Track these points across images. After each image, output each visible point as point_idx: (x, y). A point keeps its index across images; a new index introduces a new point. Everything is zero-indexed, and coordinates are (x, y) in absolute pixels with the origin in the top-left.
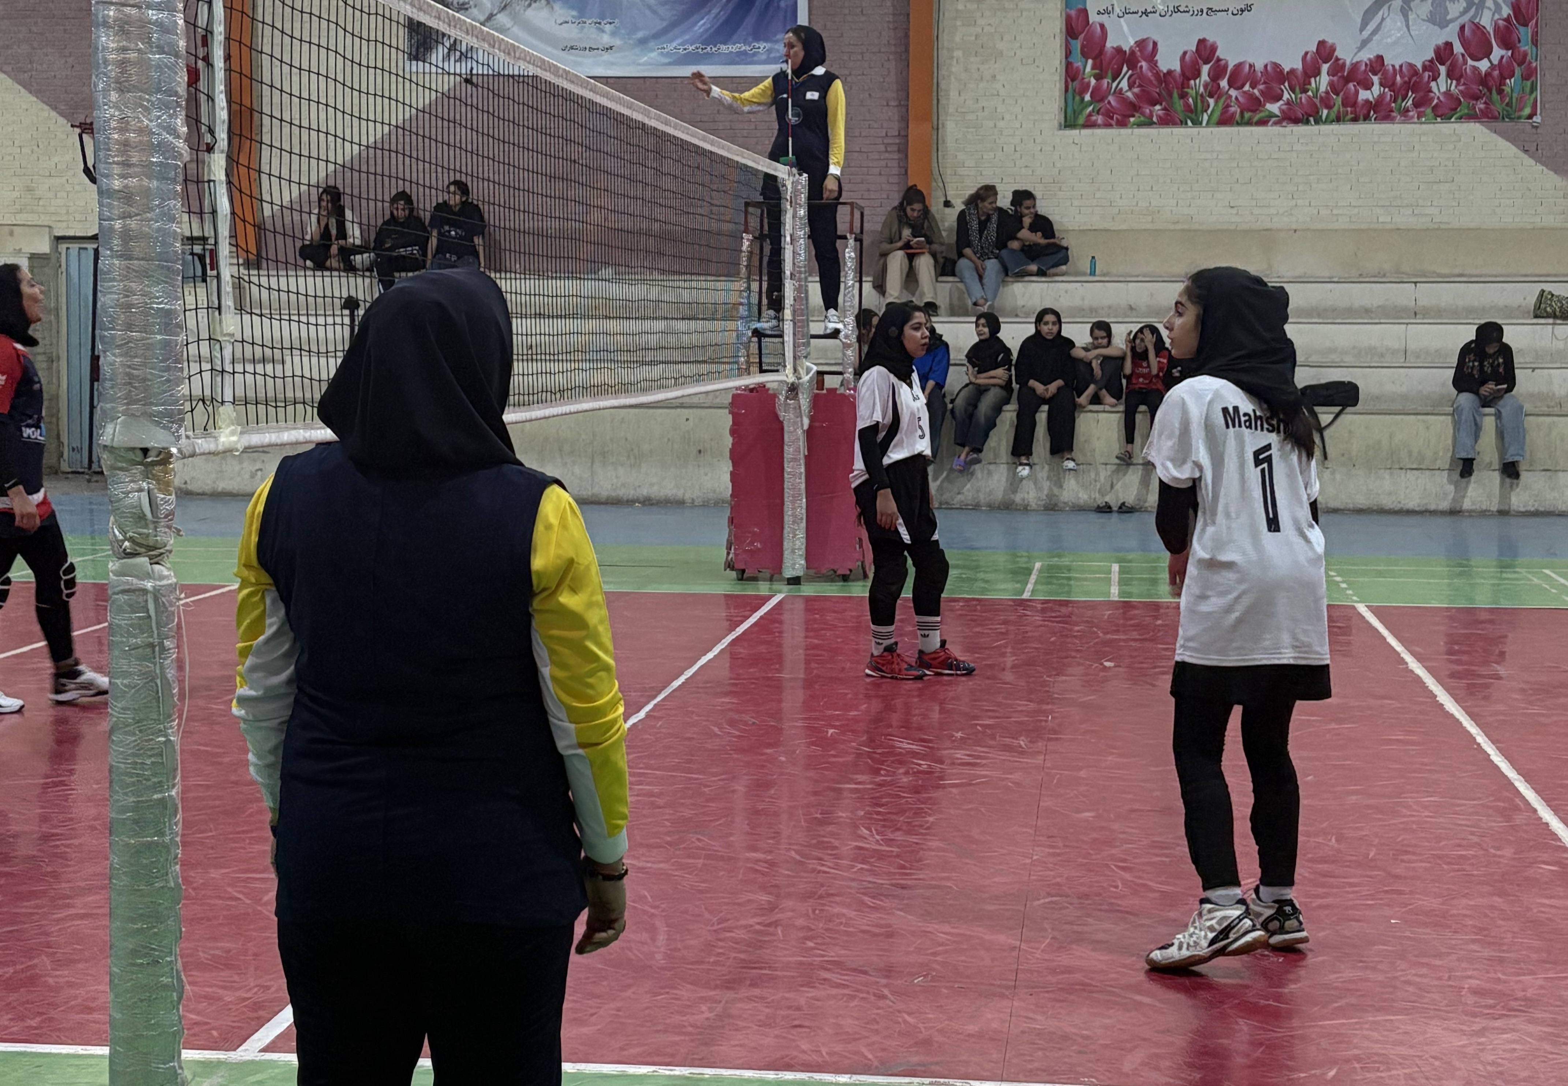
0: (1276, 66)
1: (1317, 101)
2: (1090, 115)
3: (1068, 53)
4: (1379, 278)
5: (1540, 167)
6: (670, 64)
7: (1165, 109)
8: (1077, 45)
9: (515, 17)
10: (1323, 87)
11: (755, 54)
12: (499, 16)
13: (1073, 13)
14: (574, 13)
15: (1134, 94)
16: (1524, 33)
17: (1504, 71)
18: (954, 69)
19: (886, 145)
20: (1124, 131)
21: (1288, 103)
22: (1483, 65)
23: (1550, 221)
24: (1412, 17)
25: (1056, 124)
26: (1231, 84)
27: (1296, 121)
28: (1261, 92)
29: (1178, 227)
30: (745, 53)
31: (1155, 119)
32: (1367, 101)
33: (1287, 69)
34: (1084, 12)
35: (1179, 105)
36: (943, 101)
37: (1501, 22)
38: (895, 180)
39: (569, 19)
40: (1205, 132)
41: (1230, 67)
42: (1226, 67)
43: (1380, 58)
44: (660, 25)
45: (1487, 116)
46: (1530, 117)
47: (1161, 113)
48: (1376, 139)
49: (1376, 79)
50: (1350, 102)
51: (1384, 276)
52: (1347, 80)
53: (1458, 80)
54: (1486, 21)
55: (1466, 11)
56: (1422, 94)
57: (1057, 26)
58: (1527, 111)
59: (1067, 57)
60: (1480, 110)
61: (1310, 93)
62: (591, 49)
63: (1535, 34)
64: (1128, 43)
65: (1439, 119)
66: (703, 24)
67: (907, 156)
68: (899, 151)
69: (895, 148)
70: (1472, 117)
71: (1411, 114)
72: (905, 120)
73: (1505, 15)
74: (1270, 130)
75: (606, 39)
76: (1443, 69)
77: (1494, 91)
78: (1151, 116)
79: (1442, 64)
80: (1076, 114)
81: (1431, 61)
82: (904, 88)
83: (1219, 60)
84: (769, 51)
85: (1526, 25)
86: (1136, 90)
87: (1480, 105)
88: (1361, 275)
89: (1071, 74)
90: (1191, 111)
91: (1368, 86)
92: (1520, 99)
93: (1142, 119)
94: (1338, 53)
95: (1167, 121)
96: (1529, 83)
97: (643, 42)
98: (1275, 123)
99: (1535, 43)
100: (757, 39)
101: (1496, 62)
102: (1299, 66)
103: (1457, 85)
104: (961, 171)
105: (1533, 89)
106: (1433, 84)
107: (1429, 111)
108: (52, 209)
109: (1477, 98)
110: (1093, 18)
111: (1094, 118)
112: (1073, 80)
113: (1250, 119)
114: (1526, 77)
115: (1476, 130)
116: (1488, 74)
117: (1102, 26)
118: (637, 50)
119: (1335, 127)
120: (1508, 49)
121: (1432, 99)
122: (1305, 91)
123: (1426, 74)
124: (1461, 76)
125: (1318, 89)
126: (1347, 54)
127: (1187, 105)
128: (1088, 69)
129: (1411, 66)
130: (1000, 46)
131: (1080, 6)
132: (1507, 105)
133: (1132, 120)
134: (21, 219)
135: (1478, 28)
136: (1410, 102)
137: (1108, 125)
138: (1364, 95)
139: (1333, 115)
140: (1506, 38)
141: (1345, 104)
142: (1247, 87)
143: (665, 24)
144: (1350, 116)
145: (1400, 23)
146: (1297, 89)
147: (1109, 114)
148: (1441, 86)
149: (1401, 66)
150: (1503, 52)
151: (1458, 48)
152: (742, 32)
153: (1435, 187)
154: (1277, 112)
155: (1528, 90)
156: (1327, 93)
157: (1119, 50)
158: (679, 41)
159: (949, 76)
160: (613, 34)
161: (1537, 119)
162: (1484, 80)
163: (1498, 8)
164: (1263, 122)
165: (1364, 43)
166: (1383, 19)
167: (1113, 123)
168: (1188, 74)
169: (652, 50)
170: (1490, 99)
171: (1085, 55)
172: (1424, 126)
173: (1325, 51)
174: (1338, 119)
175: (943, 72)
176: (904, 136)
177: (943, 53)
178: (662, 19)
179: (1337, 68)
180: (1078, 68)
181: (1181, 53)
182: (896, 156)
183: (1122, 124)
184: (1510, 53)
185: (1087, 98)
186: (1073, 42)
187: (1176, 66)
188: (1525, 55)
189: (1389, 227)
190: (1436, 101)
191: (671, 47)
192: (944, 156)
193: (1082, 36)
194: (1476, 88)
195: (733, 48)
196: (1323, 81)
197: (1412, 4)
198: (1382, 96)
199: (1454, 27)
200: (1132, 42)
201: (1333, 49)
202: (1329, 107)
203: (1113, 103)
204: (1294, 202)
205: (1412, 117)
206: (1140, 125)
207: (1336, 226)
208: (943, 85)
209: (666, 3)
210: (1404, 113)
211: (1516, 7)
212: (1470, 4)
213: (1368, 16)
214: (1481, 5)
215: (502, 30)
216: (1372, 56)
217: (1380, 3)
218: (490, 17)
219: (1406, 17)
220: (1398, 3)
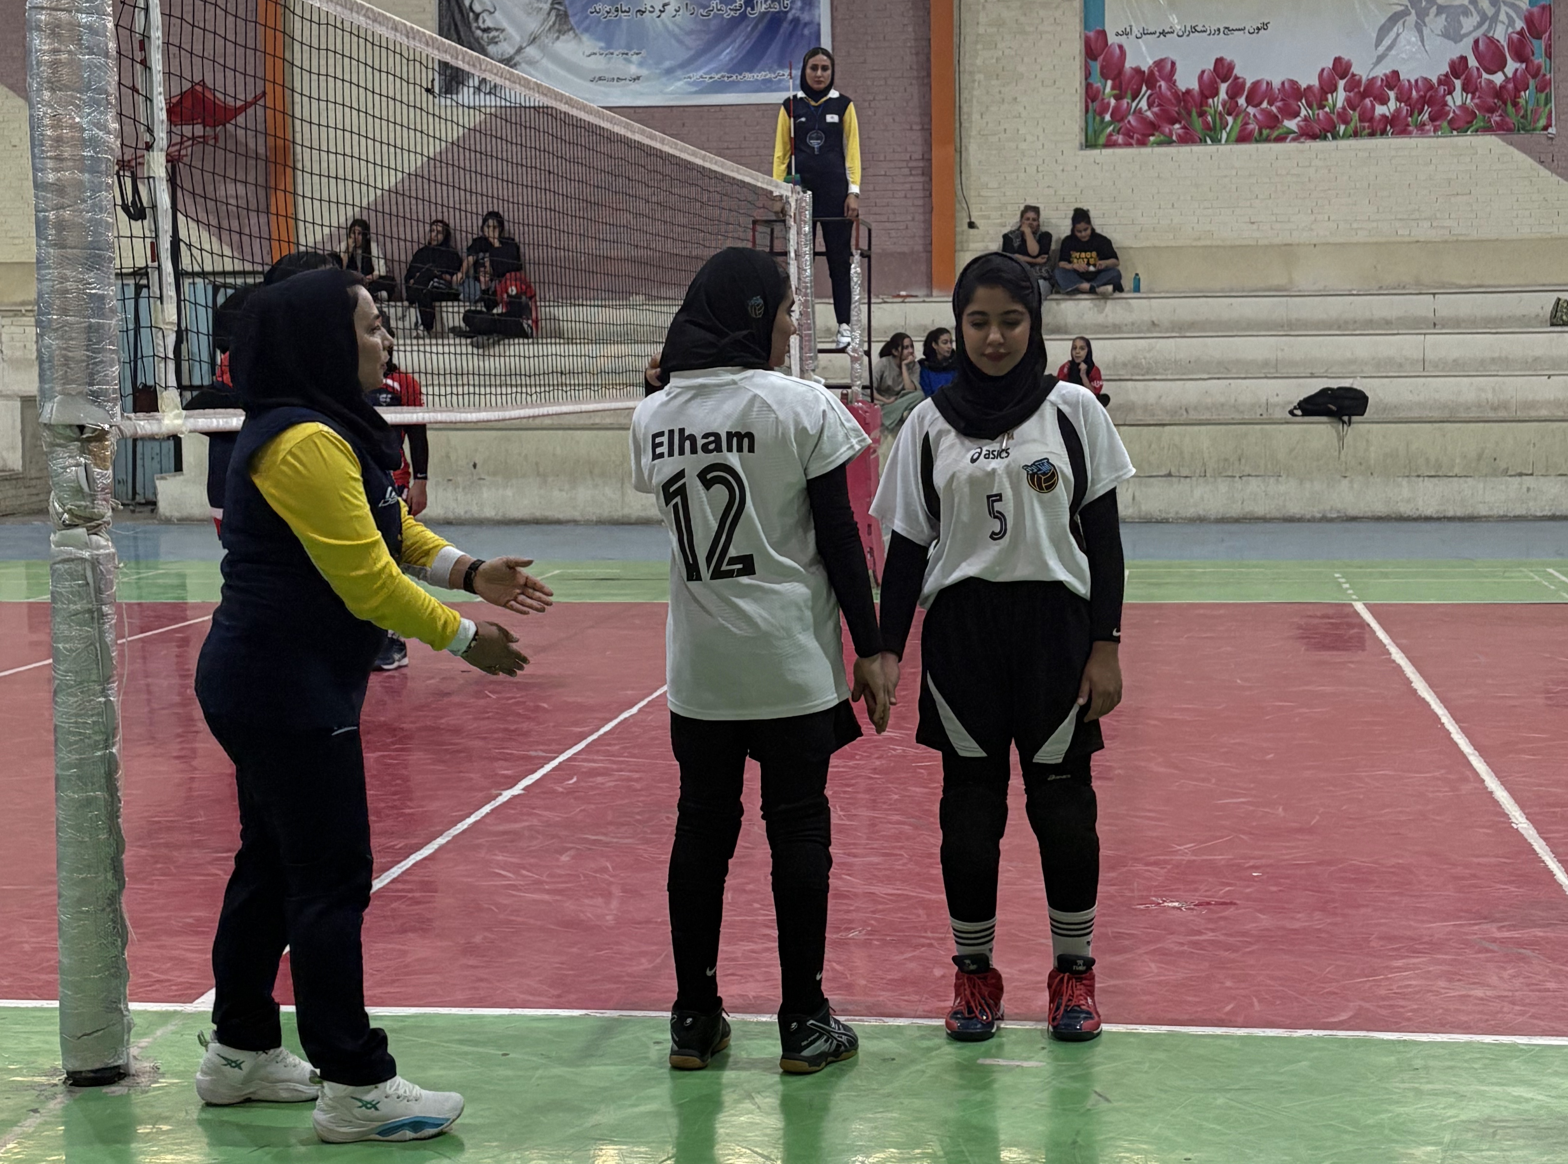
0: (1293, 83)
1: (1335, 117)
2: (1110, 135)
3: (1088, 74)
4: (1399, 290)
5: (1556, 178)
6: (696, 93)
7: (1184, 128)
8: (1096, 66)
9: (543, 49)
10: (1339, 105)
11: (780, 81)
12: (528, 49)
13: (1092, 34)
14: (602, 44)
15: (1155, 114)
16: (1538, 46)
17: (1519, 84)
18: (976, 93)
19: (911, 169)
20: (1144, 150)
21: (1306, 119)
22: (1498, 79)
24: (1426, 31)
25: (1077, 144)
26: (1249, 101)
27: (1314, 137)
28: (1279, 108)
29: (1199, 243)
30: (770, 81)
31: (1174, 138)
32: (1384, 116)
33: (1304, 86)
34: (1103, 34)
35: (1198, 123)
36: (965, 124)
37: (1515, 36)
38: (920, 202)
39: (597, 50)
40: (1224, 148)
41: (1248, 85)
42: (1243, 85)
43: (1396, 73)
44: (685, 55)
45: (1503, 129)
46: (1545, 128)
47: (1180, 131)
48: (1393, 153)
50: (1367, 117)
51: (1404, 288)
52: (1364, 95)
53: (1473, 94)
54: (1500, 34)
55: (1480, 25)
56: (1436, 108)
57: (1076, 48)
58: (1542, 122)
59: (1086, 79)
60: (1496, 122)
61: (1327, 109)
62: (619, 79)
63: (1549, 47)
64: (1146, 63)
65: (1455, 133)
66: (727, 54)
67: (931, 180)
68: (923, 174)
69: (919, 171)
70: (1488, 129)
71: (1427, 127)
72: (928, 144)
73: (1518, 29)
74: (1288, 147)
75: (633, 70)
76: (1458, 83)
77: (1509, 104)
78: (1171, 135)
79: (1457, 78)
80: (1097, 134)
81: (1446, 75)
82: (926, 112)
83: (1236, 78)
85: (1540, 38)
86: (1156, 109)
87: (1496, 118)
88: (1381, 288)
89: (1091, 95)
90: (1210, 129)
91: (1384, 101)
92: (1535, 112)
93: (1162, 137)
94: (1354, 69)
95: (1187, 139)
96: (1543, 96)
97: (669, 72)
98: (1294, 140)
99: (1549, 55)
100: (781, 66)
101: (1510, 75)
102: (1315, 82)
103: (1472, 99)
104: (983, 193)
105: (1547, 101)
106: (1449, 98)
107: (1445, 124)
109: (1491, 110)
110: (1112, 39)
111: (1114, 138)
112: (1093, 101)
113: (1268, 136)
114: (1541, 88)
115: (1492, 142)
116: (1502, 87)
117: (1121, 47)
118: (664, 79)
119: (1353, 142)
120: (1522, 61)
121: (1448, 113)
122: (1321, 107)
123: (1442, 88)
124: (1476, 89)
125: (1334, 106)
126: (1362, 70)
127: (1206, 123)
128: (1108, 89)
129: (1426, 80)
130: (1021, 69)
131: (1098, 28)
132: (1522, 117)
133: (1152, 139)
135: (1492, 42)
136: (1427, 116)
137: (1130, 145)
138: (1380, 110)
139: (1350, 131)
140: (1520, 52)
141: (1361, 120)
142: (1265, 105)
143: (692, 53)
144: (1367, 131)
145: (1414, 38)
146: (1315, 106)
147: (1129, 134)
148: (1457, 99)
149: (1416, 81)
150: (1517, 65)
151: (1473, 62)
152: (767, 60)
153: (1453, 200)
154: (1296, 130)
155: (1542, 102)
156: (1344, 108)
157: (1138, 71)
158: (706, 69)
159: (971, 100)
160: (641, 64)
161: (1552, 130)
162: (1498, 93)
163: (1511, 22)
164: (1281, 139)
165: (1380, 59)
166: (1398, 35)
167: (1134, 142)
168: (1207, 93)
169: (680, 80)
170: (1505, 111)
171: (1105, 76)
172: (1441, 139)
173: (1341, 68)
174: (1356, 134)
175: (965, 94)
176: (927, 159)
177: (965, 79)
178: (688, 48)
179: (1353, 84)
180: (1098, 91)
181: (1199, 72)
182: (921, 179)
183: (1142, 143)
184: (1524, 66)
185: (1108, 118)
186: (1092, 63)
187: (1195, 86)
188: (1539, 68)
189: (1407, 239)
190: (1451, 115)
191: (696, 76)
192: (967, 179)
193: (1101, 58)
194: (1491, 101)
195: (760, 76)
196: (1340, 97)
197: (1427, 20)
198: (1398, 111)
199: (1469, 42)
200: (1151, 62)
201: (1349, 65)
202: (1346, 122)
203: (1132, 122)
204: (1313, 217)
205: (1429, 131)
206: (1160, 144)
207: (1354, 239)
208: (965, 109)
209: (690, 33)
210: (1421, 127)
211: (1529, 20)
212: (1484, 18)
213: (1383, 32)
214: (1495, 19)
215: (531, 63)
216: (1387, 72)
217: (1395, 19)
218: (520, 50)
219: (1420, 32)
220: (1412, 18)
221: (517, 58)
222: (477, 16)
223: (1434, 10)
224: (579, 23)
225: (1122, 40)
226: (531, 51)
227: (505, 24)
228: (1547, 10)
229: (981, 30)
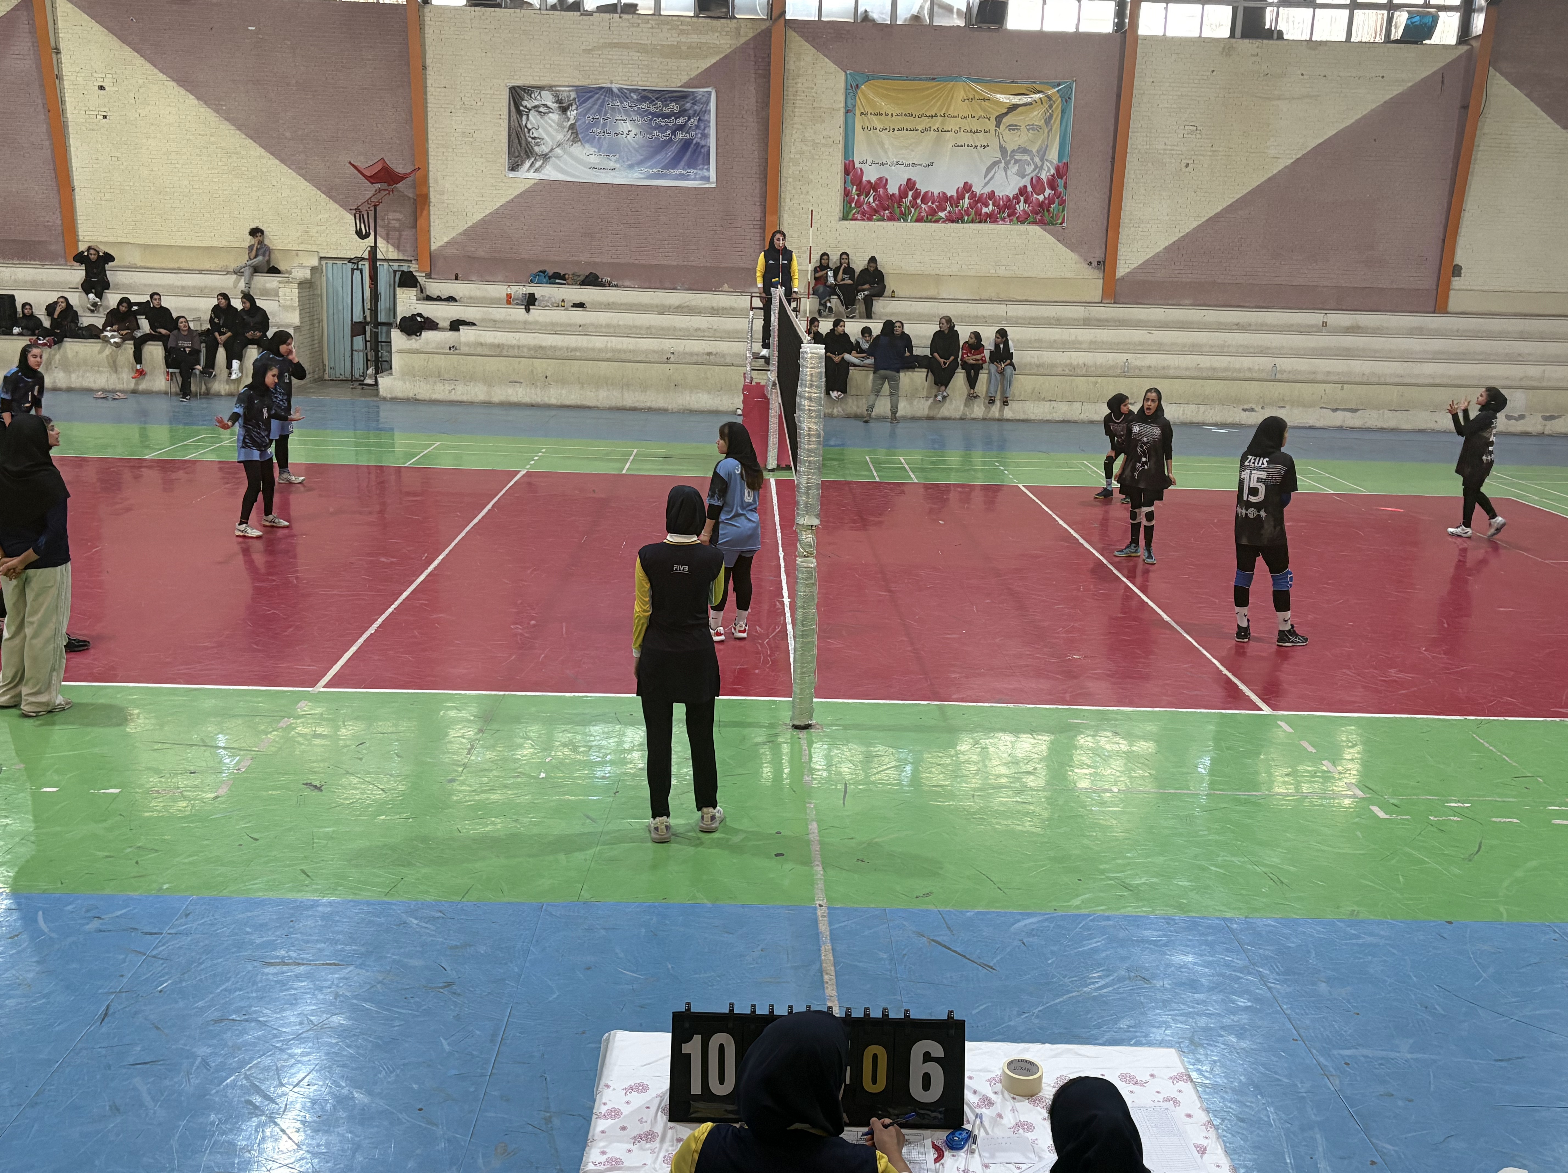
0: (944, 193)
1: (963, 212)
2: (854, 214)
3: (845, 183)
4: (990, 301)
5: (1065, 248)
6: (644, 179)
8: (849, 178)
9: (564, 150)
10: (966, 206)
11: (688, 175)
12: (556, 150)
13: (847, 162)
14: (596, 150)
15: (876, 205)
16: (1061, 182)
17: (1051, 201)
18: (788, 188)
19: (754, 225)
20: (870, 223)
21: (949, 212)
22: (1041, 198)
23: (1068, 275)
24: (1009, 172)
25: (837, 218)
26: (922, 201)
27: (952, 221)
28: (937, 206)
30: (683, 174)
31: (885, 217)
32: (986, 213)
33: (949, 195)
34: (853, 162)
35: (897, 211)
36: (782, 204)
40: (909, 224)
41: (922, 193)
42: (920, 193)
43: (993, 192)
44: (640, 158)
45: (1042, 223)
46: (1061, 224)
47: (889, 214)
48: (990, 232)
49: (991, 202)
50: (978, 213)
52: (977, 202)
53: (1029, 204)
54: (1044, 176)
55: (1034, 170)
56: (1011, 211)
57: (839, 168)
58: (1060, 221)
60: (1039, 220)
61: (960, 208)
62: (604, 169)
63: (1065, 183)
64: (873, 179)
65: (1019, 223)
66: (662, 159)
68: (760, 228)
69: (758, 227)
70: (1034, 223)
71: (1007, 220)
72: (763, 212)
74: (940, 225)
75: (612, 164)
76: (1022, 199)
77: (1045, 211)
79: (1022, 196)
80: (848, 213)
82: (764, 196)
83: (917, 189)
84: (696, 174)
85: (1062, 178)
86: (877, 202)
87: (1039, 217)
89: (846, 193)
90: (903, 214)
91: (987, 206)
92: (1057, 215)
93: (880, 217)
94: (973, 189)
95: (891, 219)
96: (1061, 208)
97: (631, 167)
98: (943, 222)
99: (1065, 187)
100: (689, 168)
101: (1047, 196)
102: (955, 195)
103: (1029, 207)
105: (1063, 210)
106: (1017, 206)
107: (1015, 219)
108: (318, 243)
109: (1037, 214)
110: (857, 165)
111: (856, 216)
112: (847, 196)
113: (931, 219)
114: (1060, 204)
115: (1036, 229)
116: (1043, 202)
117: (861, 169)
118: (628, 171)
119: (971, 225)
120: (1052, 190)
121: (1016, 214)
122: (957, 207)
123: (1014, 201)
124: (1031, 202)
125: (963, 206)
126: (978, 189)
127: (901, 211)
128: (854, 191)
130: (811, 177)
131: (851, 159)
132: (1051, 218)
133: (874, 217)
134: (302, 247)
135: (1039, 179)
136: (1006, 214)
137: (864, 220)
138: (985, 210)
139: (970, 219)
141: (976, 214)
142: (930, 204)
143: (643, 157)
144: (978, 220)
146: (954, 206)
147: (863, 214)
148: (1021, 207)
150: (1050, 191)
151: (1030, 189)
152: (682, 164)
153: (1016, 256)
154: (944, 217)
156: (968, 208)
157: (869, 182)
158: (650, 166)
159: (786, 191)
160: (616, 162)
161: (1065, 225)
162: (1041, 205)
164: (937, 221)
165: (986, 184)
167: (865, 218)
168: (902, 195)
169: (636, 171)
170: (1043, 214)
171: (853, 184)
172: (1013, 226)
173: (967, 187)
174: (972, 222)
175: (783, 188)
176: (762, 220)
177: (783, 181)
178: (641, 155)
179: (973, 195)
180: (849, 190)
181: (899, 185)
182: (759, 231)
183: (870, 219)
184: (1053, 192)
185: (853, 205)
186: (847, 176)
187: (897, 192)
188: (1060, 193)
189: (994, 275)
190: (1018, 215)
191: (645, 170)
193: (851, 174)
194: (1038, 209)
195: (677, 172)
196: (966, 202)
198: (993, 211)
199: (1028, 179)
200: (875, 178)
201: (971, 187)
202: (968, 215)
203: (865, 208)
204: (950, 262)
205: (1007, 222)
206: (878, 220)
207: (969, 274)
208: (782, 194)
209: (643, 147)
210: (1003, 219)
211: (1057, 169)
212: (1036, 167)
213: (989, 170)
214: (1041, 168)
215: (557, 157)
216: (989, 191)
217: (995, 164)
218: (552, 150)
219: (1006, 172)
220: (1002, 165)
221: (550, 154)
222: (529, 130)
223: (1013, 162)
224: (584, 138)
225: (862, 166)
226: (558, 151)
227: (545, 136)
228: (1066, 165)
229: (792, 156)
